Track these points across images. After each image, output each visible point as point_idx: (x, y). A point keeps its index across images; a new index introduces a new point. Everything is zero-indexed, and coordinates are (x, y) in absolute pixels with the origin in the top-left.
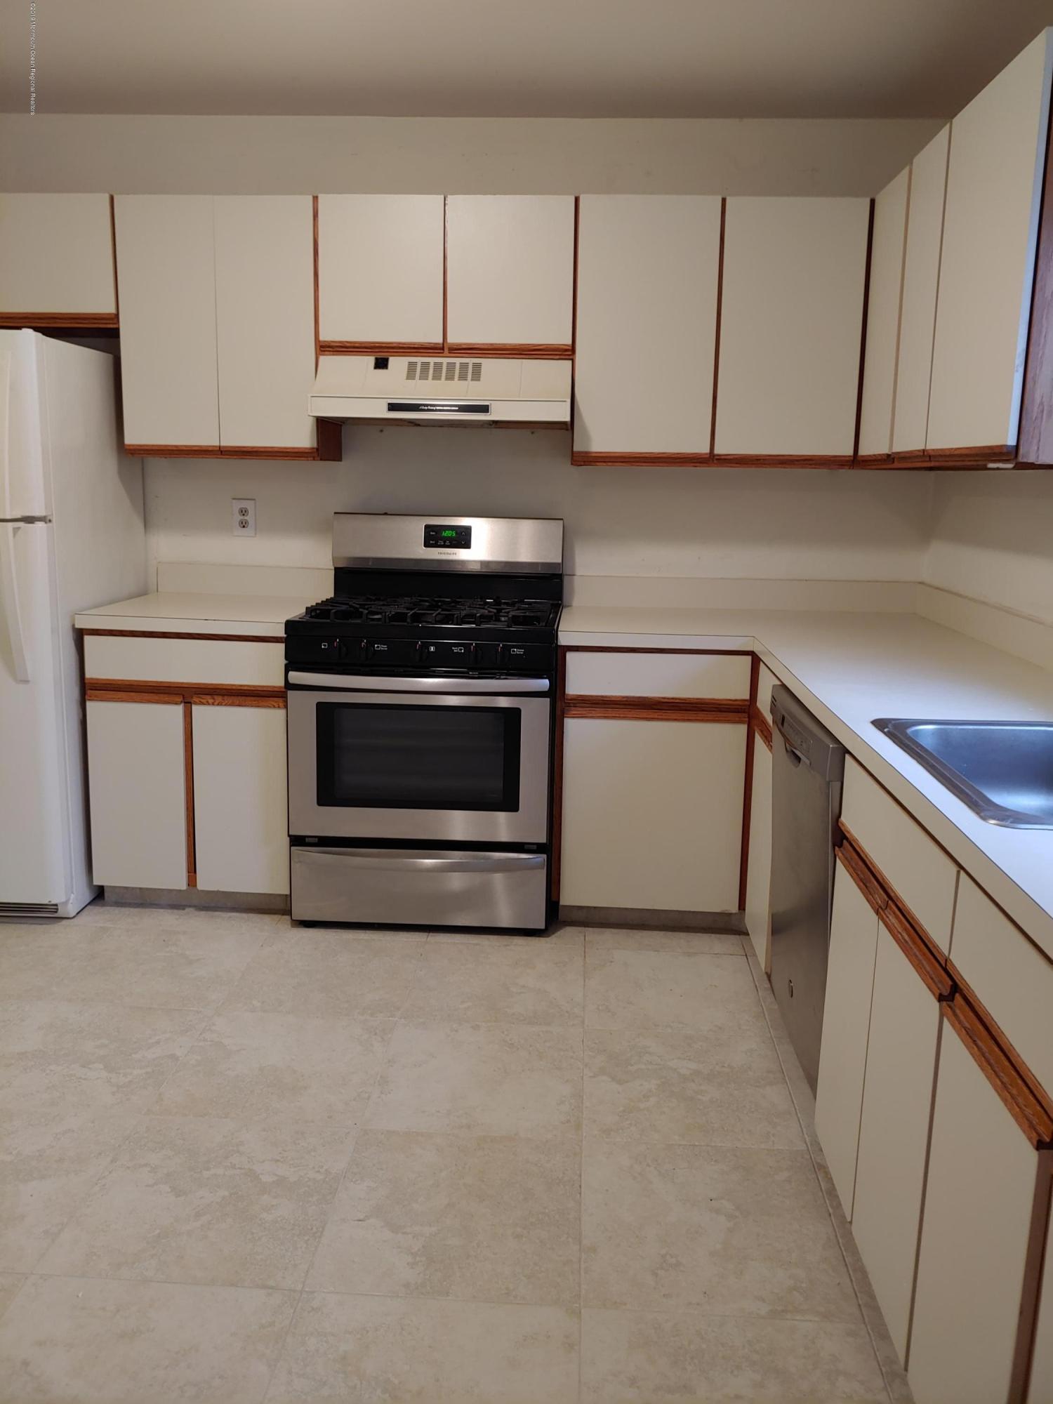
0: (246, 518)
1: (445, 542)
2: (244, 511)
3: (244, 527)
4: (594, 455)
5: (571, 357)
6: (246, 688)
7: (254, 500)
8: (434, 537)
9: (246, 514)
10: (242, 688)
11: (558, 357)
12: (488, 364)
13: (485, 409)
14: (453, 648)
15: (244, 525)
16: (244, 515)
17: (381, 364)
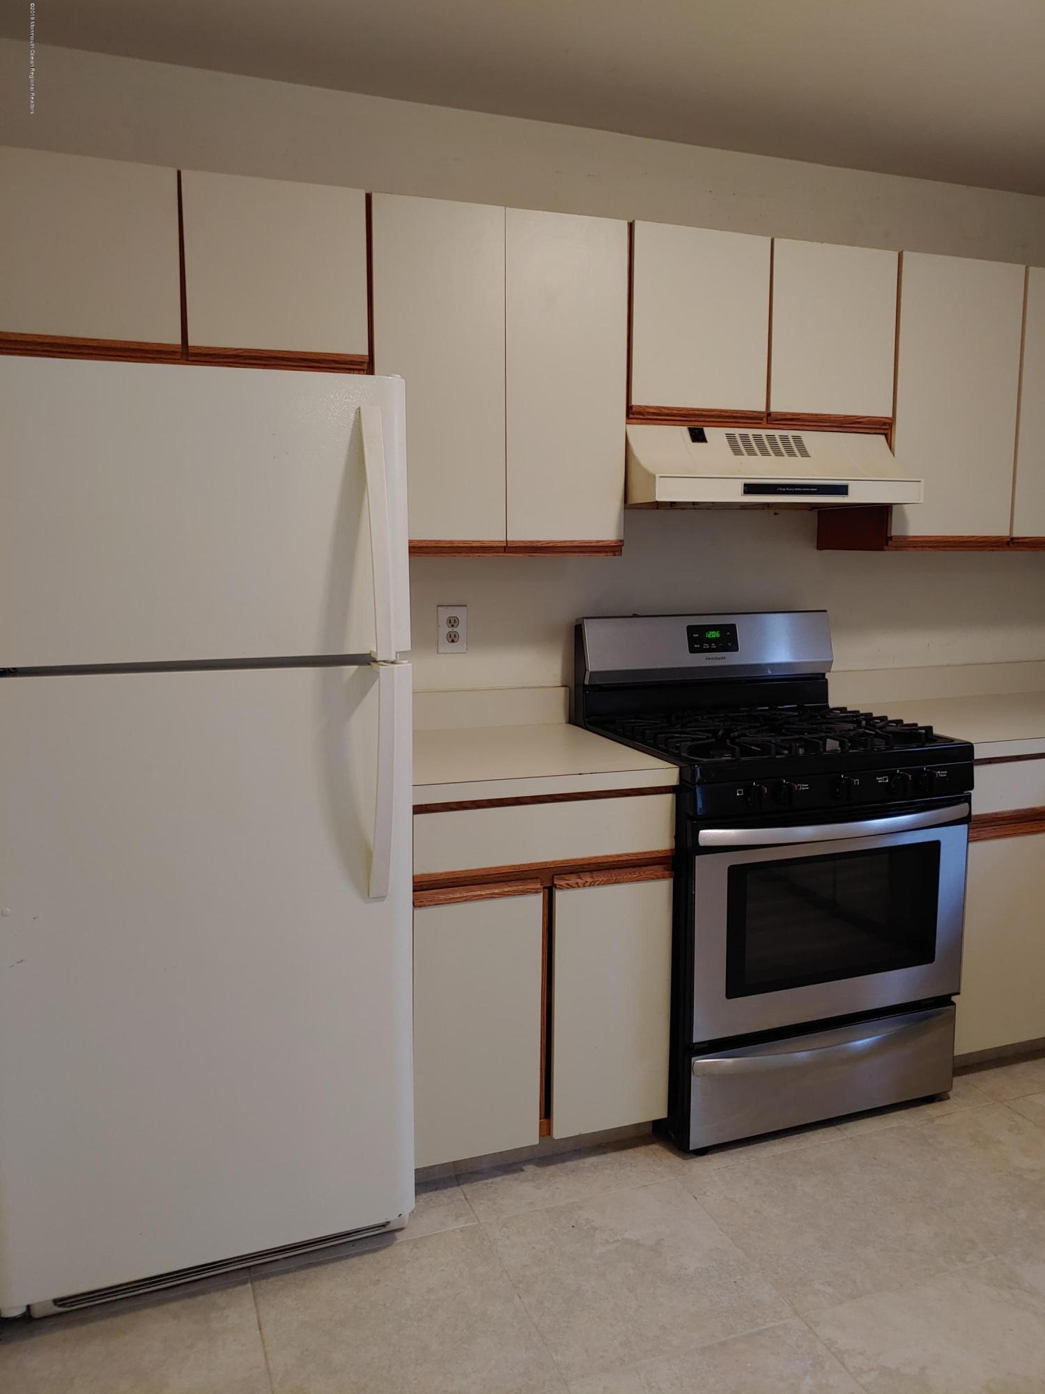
0: (455, 630)
1: (710, 645)
2: (453, 621)
3: (453, 641)
4: (911, 539)
5: (886, 432)
6: (625, 858)
7: (466, 606)
8: (697, 639)
9: (455, 625)
10: (621, 859)
11: (874, 431)
12: (810, 438)
13: (842, 490)
14: (877, 779)
15: (453, 638)
16: (453, 626)
17: (698, 436)
